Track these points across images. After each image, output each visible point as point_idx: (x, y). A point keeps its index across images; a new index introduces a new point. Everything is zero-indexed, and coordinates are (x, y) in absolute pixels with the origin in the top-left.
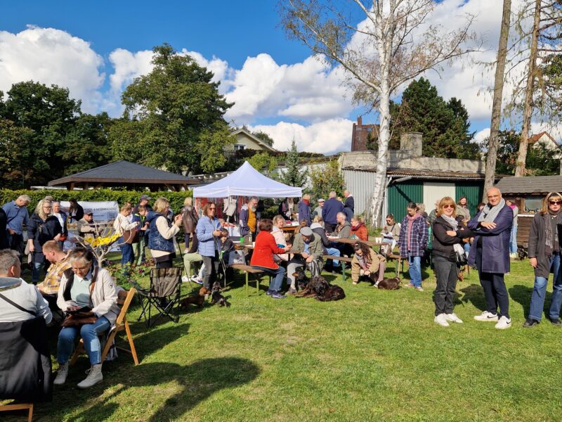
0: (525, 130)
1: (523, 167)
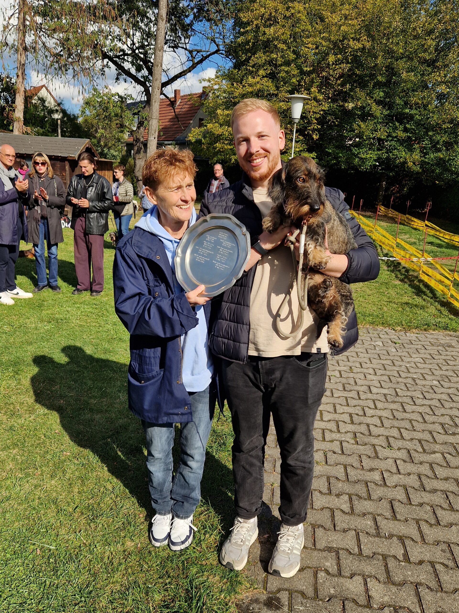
0: (20, 79)
1: (22, 123)
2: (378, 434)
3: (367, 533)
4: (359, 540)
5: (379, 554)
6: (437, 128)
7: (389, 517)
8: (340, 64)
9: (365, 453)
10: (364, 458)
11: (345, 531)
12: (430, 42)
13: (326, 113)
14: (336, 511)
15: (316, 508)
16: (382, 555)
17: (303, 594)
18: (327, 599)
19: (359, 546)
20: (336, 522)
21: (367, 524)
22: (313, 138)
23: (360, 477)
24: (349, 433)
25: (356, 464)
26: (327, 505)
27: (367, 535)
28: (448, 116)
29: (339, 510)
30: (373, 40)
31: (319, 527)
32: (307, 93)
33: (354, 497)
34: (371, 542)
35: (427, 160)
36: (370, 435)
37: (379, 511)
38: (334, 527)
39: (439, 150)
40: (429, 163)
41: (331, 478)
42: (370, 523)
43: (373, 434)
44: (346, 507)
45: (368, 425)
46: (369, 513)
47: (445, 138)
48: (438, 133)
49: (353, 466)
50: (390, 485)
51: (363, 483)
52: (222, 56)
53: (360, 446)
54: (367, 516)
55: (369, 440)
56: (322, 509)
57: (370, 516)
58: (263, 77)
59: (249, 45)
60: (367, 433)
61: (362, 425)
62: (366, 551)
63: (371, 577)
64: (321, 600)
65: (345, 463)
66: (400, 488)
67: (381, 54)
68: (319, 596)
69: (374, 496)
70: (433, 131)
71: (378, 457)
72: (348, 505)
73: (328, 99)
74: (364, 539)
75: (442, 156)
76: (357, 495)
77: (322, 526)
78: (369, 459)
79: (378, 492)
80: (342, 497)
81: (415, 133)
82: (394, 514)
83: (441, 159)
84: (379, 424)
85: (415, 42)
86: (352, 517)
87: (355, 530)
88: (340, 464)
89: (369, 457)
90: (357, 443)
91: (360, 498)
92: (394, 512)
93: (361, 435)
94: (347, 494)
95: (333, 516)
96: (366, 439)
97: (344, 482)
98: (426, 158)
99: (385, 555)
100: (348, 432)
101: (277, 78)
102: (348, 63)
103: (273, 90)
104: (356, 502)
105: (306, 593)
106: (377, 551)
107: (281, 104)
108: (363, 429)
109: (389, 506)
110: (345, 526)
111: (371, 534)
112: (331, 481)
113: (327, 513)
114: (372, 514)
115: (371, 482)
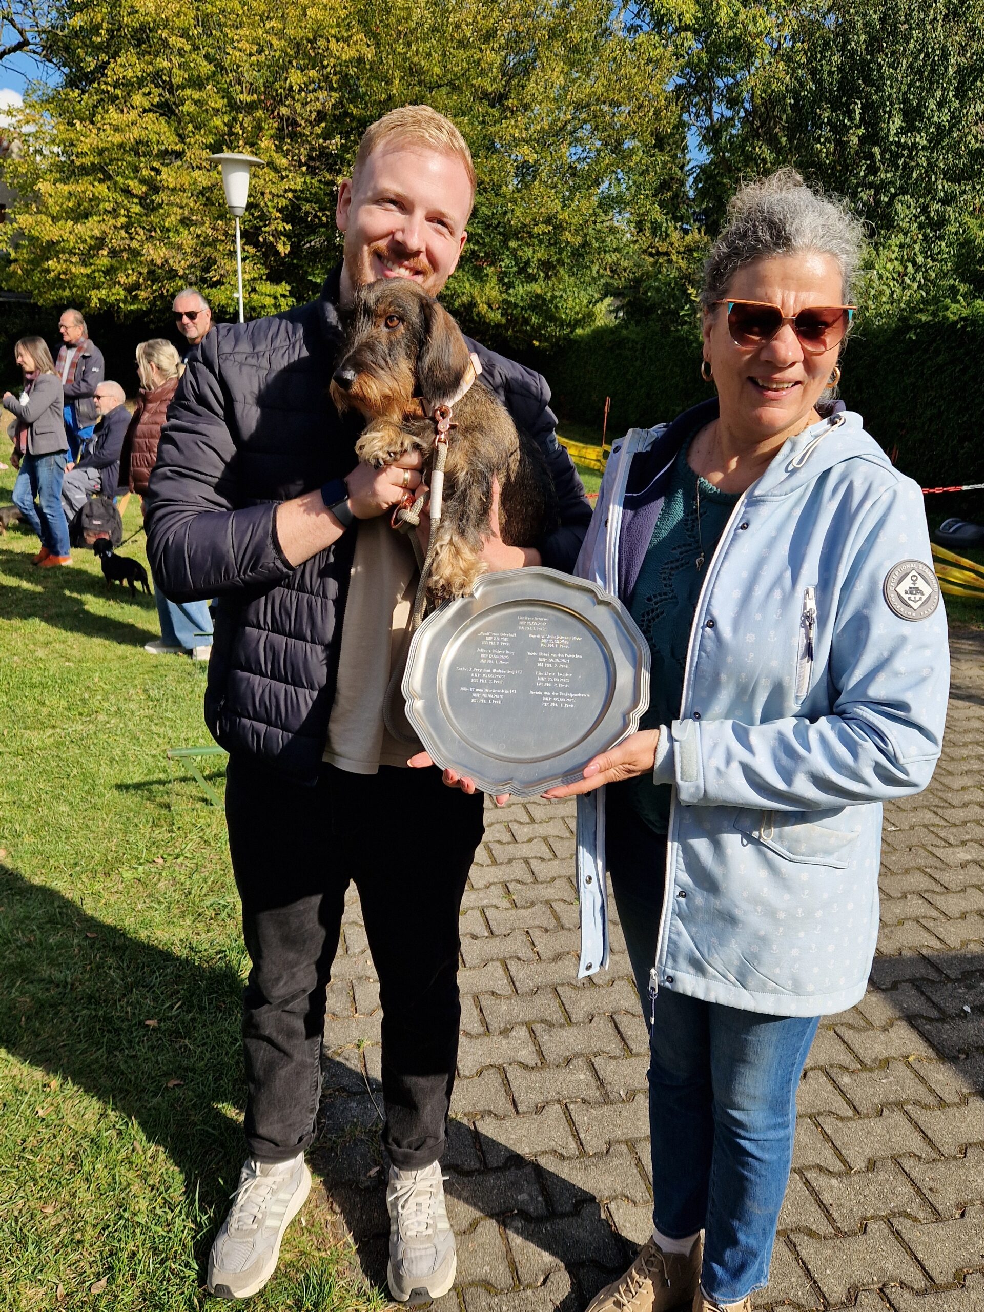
2: (550, 875)
3: (584, 1101)
4: (571, 1122)
5: (618, 1142)
6: (522, 233)
7: (618, 1052)
8: (314, 90)
9: (537, 923)
10: (536, 934)
11: (539, 1110)
12: (490, 56)
13: (298, 198)
14: (510, 1069)
15: (467, 1073)
16: (626, 1142)
17: (487, 1286)
18: (542, 1279)
19: (576, 1136)
20: (516, 1095)
21: (578, 1082)
22: (277, 253)
23: (539, 980)
24: (492, 887)
25: (525, 952)
26: (489, 1061)
27: (585, 1107)
28: (543, 210)
29: (515, 1066)
30: (378, 45)
31: (482, 1117)
32: (252, 152)
33: (538, 1028)
34: (595, 1119)
35: (512, 299)
36: (536, 881)
37: (595, 1046)
38: (515, 1105)
39: (532, 279)
40: (516, 306)
41: (481, 997)
42: (584, 1076)
43: (541, 877)
44: (527, 1055)
45: (527, 861)
46: (577, 1055)
47: (541, 254)
48: (528, 245)
49: (519, 959)
50: (600, 982)
51: (549, 989)
52: (36, 56)
53: (523, 911)
54: (575, 1062)
55: (536, 892)
56: (480, 1073)
57: (580, 1062)
58: (145, 111)
59: (99, 35)
60: (529, 878)
61: (514, 863)
62: (594, 1144)
63: (615, 1198)
64: (529, 1286)
65: (501, 957)
66: (622, 983)
67: (397, 73)
68: (522, 1279)
69: (578, 1015)
70: (518, 239)
71: (562, 927)
72: (531, 1048)
73: (300, 167)
74: (581, 1117)
75: (539, 291)
76: (543, 1021)
77: (490, 1112)
78: (546, 936)
79: (583, 1003)
80: (514, 1033)
81: (484, 245)
82: (626, 1044)
83: (538, 296)
84: (548, 855)
85: (462, 54)
86: (546, 1074)
87: (559, 1102)
88: (492, 960)
89: (547, 931)
90: (515, 905)
91: (551, 1025)
92: (623, 1039)
93: (519, 886)
94: (522, 1024)
95: (506, 1083)
96: (531, 893)
97: (509, 998)
98: (509, 295)
99: (630, 1140)
100: (491, 884)
101: (176, 115)
102: (331, 89)
103: (170, 141)
104: (544, 1038)
105: (493, 1281)
106: (612, 1137)
107: (196, 173)
108: (518, 871)
109: (611, 1030)
110: (538, 1098)
111: (592, 1100)
112: (483, 1004)
113: (493, 1080)
114: (582, 1055)
115: (562, 985)
